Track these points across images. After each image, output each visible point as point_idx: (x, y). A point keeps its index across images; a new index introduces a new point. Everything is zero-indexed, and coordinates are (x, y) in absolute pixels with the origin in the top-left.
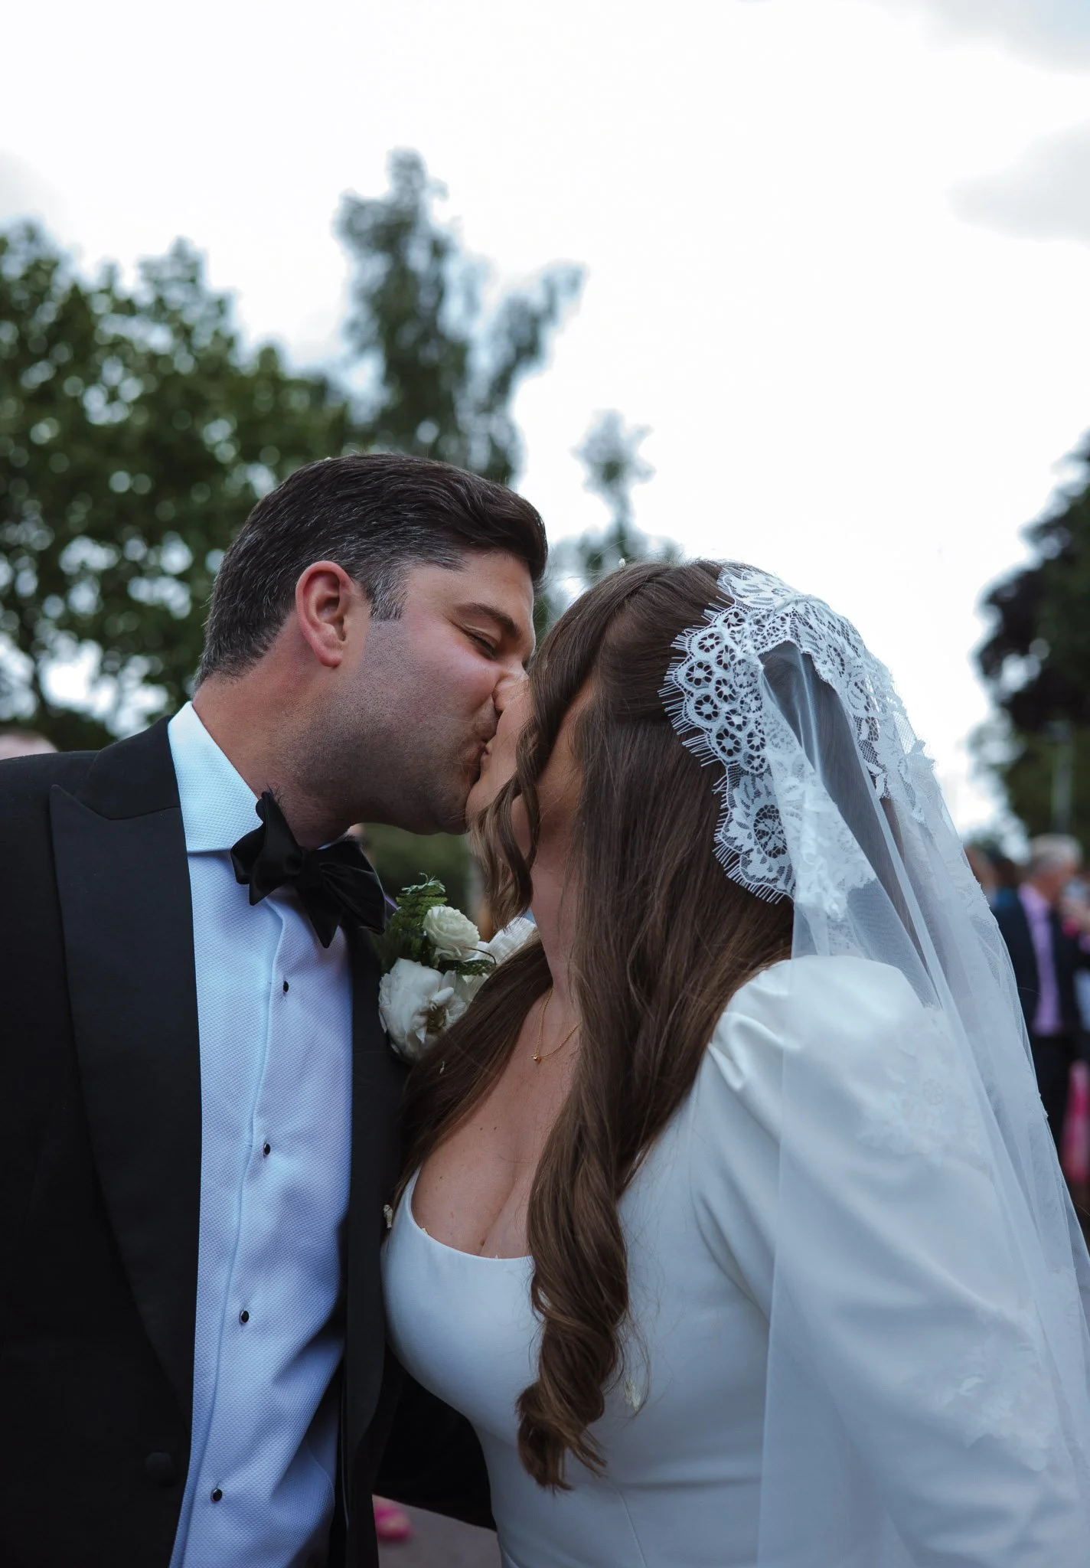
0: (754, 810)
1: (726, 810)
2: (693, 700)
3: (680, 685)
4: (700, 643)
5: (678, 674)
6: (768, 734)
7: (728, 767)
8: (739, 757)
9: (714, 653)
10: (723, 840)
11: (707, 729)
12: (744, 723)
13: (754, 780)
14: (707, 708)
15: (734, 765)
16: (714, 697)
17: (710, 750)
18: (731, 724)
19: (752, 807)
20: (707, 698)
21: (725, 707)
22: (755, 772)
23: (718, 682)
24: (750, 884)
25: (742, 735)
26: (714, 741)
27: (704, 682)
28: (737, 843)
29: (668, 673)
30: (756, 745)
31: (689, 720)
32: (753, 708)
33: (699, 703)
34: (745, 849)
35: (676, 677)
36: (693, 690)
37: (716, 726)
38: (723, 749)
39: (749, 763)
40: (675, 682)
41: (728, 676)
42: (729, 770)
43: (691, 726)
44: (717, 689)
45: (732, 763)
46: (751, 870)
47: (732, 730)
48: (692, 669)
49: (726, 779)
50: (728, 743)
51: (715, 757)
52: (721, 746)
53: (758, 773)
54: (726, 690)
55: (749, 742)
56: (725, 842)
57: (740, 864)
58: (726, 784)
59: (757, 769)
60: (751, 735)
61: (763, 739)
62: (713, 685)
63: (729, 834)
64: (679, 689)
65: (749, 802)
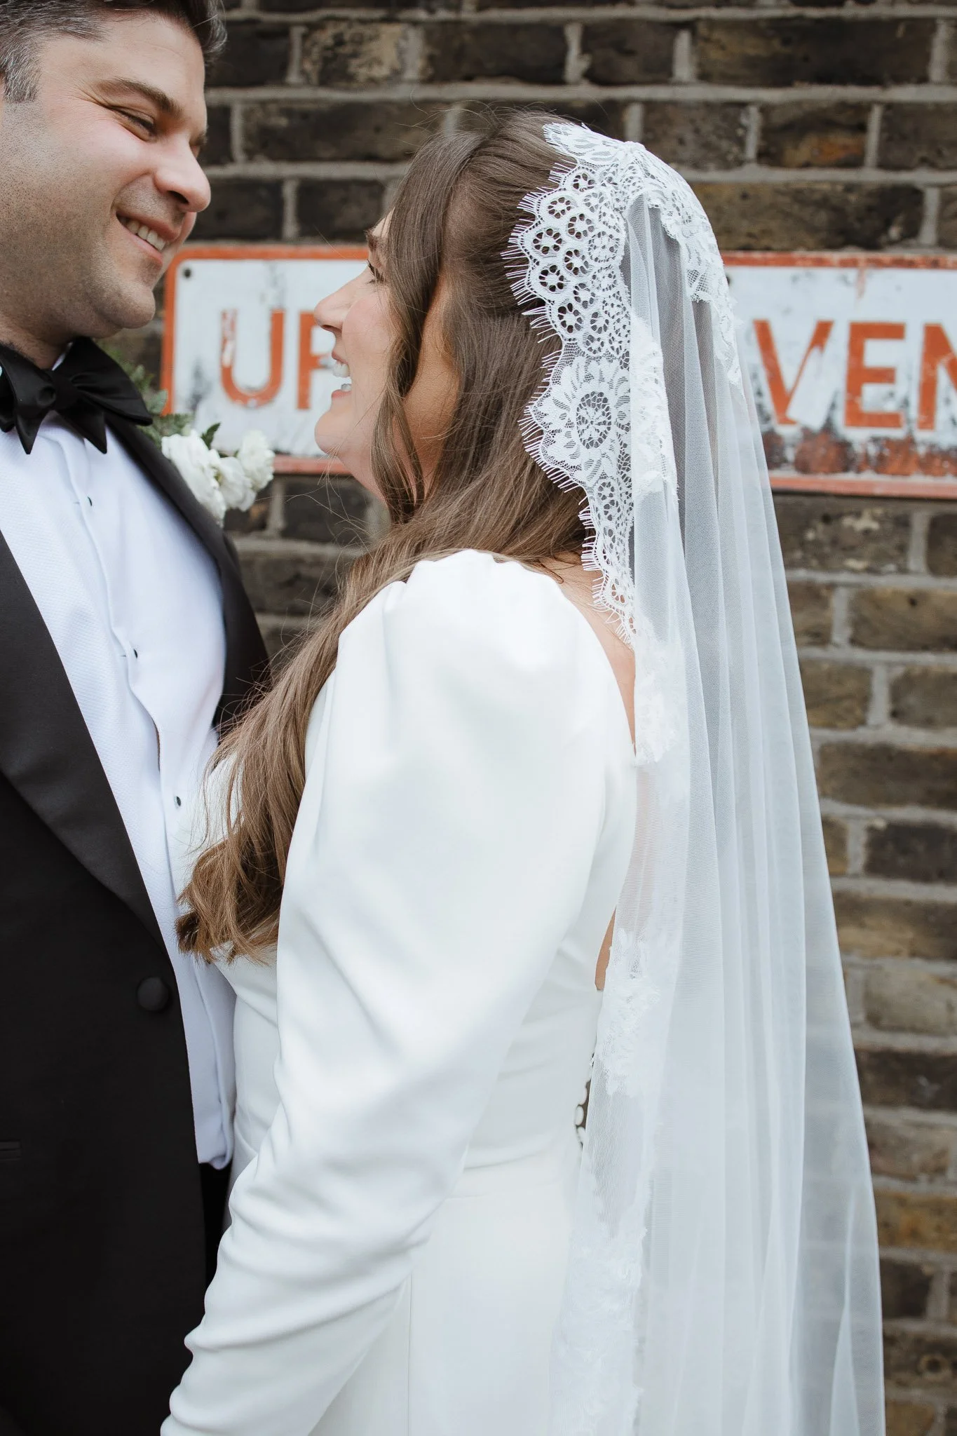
0: (581, 394)
1: (547, 384)
2: (538, 270)
3: (526, 250)
4: (550, 207)
5: (524, 239)
6: (613, 317)
7: (565, 343)
8: (578, 336)
9: (565, 219)
10: (532, 414)
11: (549, 301)
12: (591, 301)
13: (588, 363)
14: (552, 279)
15: (571, 342)
16: (562, 267)
17: (549, 323)
18: (577, 299)
19: (579, 390)
20: (553, 268)
21: (572, 281)
22: (591, 354)
23: (569, 253)
24: (545, 464)
25: (586, 314)
26: (556, 313)
27: (552, 250)
28: (546, 419)
29: (513, 234)
30: (598, 327)
31: (532, 289)
32: (604, 286)
33: (545, 273)
34: (552, 428)
35: (522, 241)
36: (539, 259)
37: (560, 298)
38: (564, 324)
39: (588, 344)
40: (521, 246)
41: (582, 245)
42: (566, 346)
43: (533, 296)
44: (566, 260)
45: (570, 340)
46: (551, 450)
47: (577, 306)
48: (540, 235)
49: (559, 353)
50: (570, 318)
51: (554, 331)
52: (562, 320)
53: (595, 355)
54: (577, 262)
55: (592, 322)
56: (533, 416)
57: (541, 441)
58: (557, 359)
59: (595, 352)
60: (595, 315)
61: (607, 321)
62: (561, 254)
63: (540, 409)
64: (522, 254)
65: (577, 385)
